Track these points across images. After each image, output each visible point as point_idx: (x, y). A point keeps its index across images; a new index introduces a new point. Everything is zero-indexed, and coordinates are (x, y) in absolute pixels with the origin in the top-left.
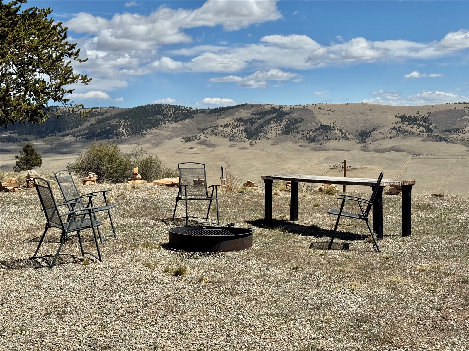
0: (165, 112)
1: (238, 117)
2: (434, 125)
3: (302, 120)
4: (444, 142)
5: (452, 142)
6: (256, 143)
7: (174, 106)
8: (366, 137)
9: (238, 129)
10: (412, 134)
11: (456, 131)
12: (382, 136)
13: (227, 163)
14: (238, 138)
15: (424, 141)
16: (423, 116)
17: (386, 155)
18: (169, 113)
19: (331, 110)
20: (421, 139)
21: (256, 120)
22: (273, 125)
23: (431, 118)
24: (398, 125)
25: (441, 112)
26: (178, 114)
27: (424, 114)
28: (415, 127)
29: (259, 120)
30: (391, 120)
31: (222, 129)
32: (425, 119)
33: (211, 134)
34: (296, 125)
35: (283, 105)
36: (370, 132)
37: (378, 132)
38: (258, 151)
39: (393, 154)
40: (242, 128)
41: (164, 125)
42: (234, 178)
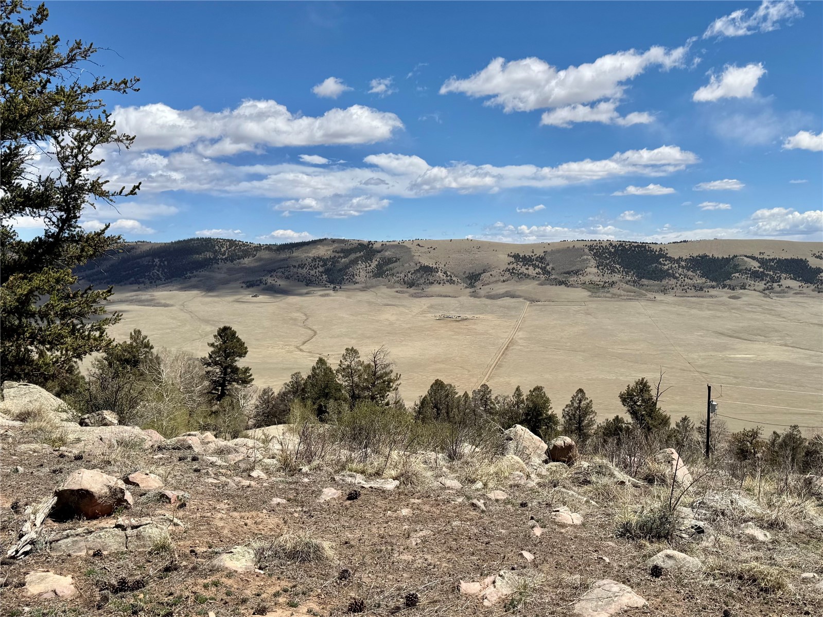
0: (217, 248)
1: (316, 255)
2: (551, 265)
3: (397, 260)
4: (563, 286)
5: (572, 286)
6: (340, 288)
7: (228, 240)
8: (476, 281)
9: (317, 271)
10: (527, 276)
11: (576, 273)
12: (494, 279)
13: (306, 315)
14: (317, 282)
15: (541, 284)
16: (538, 255)
17: (499, 302)
18: (223, 250)
19: (432, 247)
20: (537, 282)
21: (340, 260)
22: (361, 265)
23: (548, 258)
24: (511, 266)
25: (558, 251)
26: (234, 250)
27: (539, 253)
28: (531, 268)
29: (343, 260)
30: (503, 260)
31: (295, 270)
32: (541, 259)
33: (281, 277)
34: (391, 266)
35: (373, 240)
36: (480, 274)
37: (488, 274)
38: (344, 298)
39: (508, 301)
40: (321, 269)
41: (216, 266)
42: (315, 333)
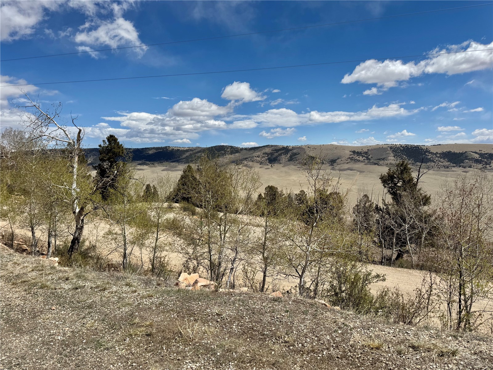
0: (226, 149)
1: (265, 152)
2: (371, 156)
3: (299, 154)
4: (376, 165)
5: (381, 165)
6: (274, 166)
7: (230, 146)
8: (334, 163)
10: (359, 161)
11: (383, 159)
12: (343, 162)
14: (264, 163)
15: (366, 164)
16: (364, 151)
17: (345, 172)
18: (228, 150)
19: (315, 148)
20: (364, 164)
21: (274, 154)
22: (283, 156)
23: (369, 153)
24: (351, 156)
25: (375, 149)
26: (232, 150)
27: (365, 150)
28: (361, 157)
29: (276, 154)
30: (348, 153)
31: (256, 158)
32: (366, 153)
33: (250, 161)
34: (296, 156)
35: (288, 145)
36: (336, 160)
37: (340, 160)
38: (275, 170)
39: (349, 172)
40: (266, 158)
41: (225, 156)
42: (262, 184)
